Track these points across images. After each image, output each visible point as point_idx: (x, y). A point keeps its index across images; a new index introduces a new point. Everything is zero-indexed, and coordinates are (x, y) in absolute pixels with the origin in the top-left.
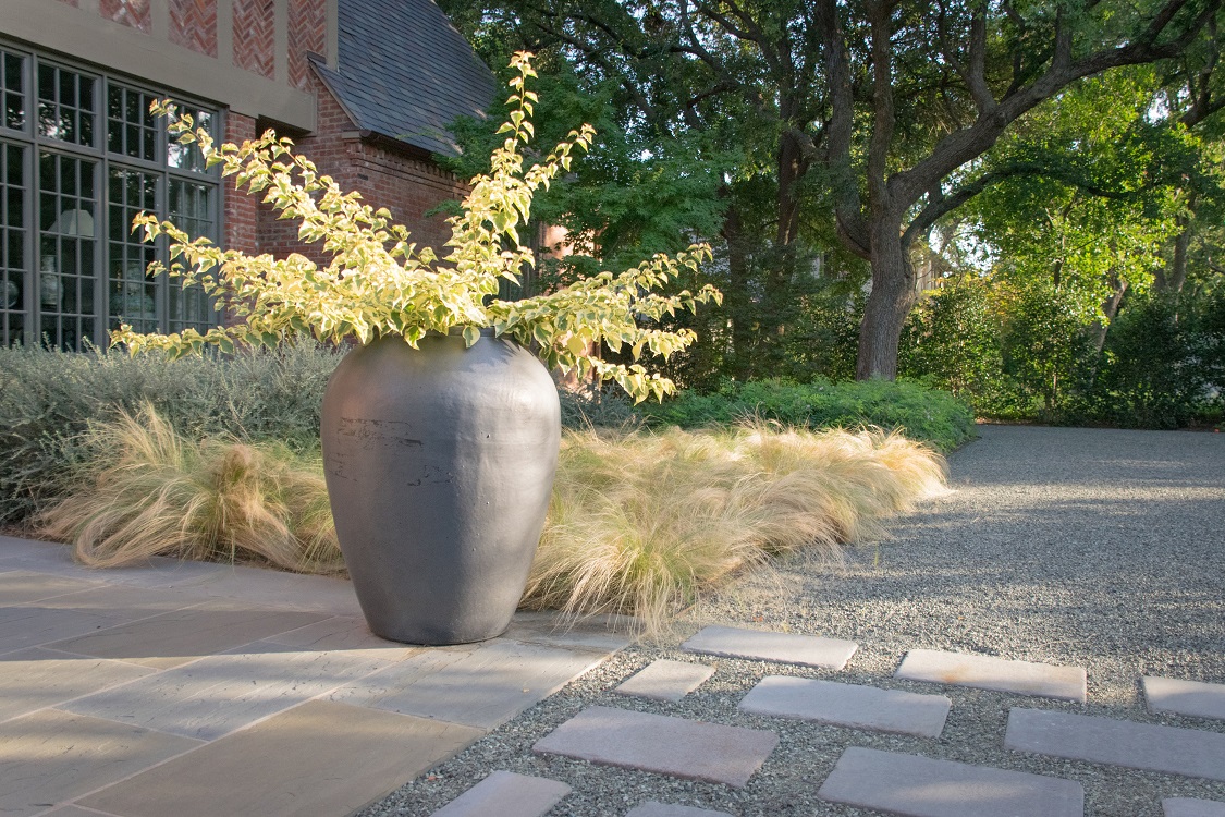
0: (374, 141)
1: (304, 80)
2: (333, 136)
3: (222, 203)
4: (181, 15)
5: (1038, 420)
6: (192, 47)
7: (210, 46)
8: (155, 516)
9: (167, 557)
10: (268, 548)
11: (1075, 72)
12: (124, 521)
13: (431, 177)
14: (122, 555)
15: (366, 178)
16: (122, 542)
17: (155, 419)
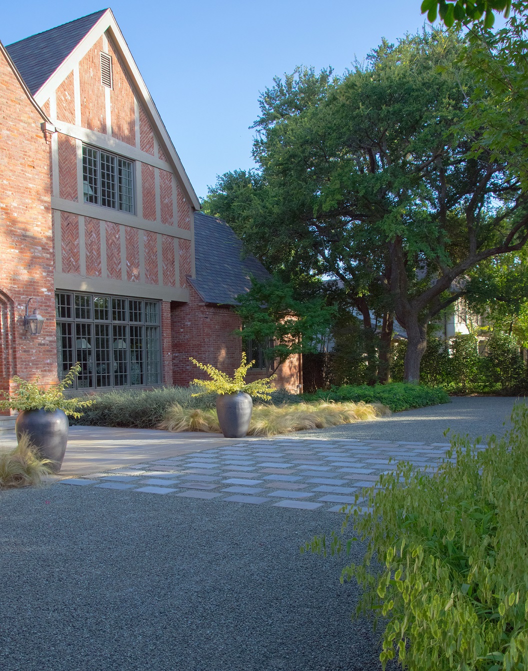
0: (210, 305)
1: (185, 285)
2: (195, 304)
3: (161, 332)
4: (148, 274)
5: (497, 394)
6: (151, 283)
7: (156, 281)
8: (183, 423)
9: (187, 431)
10: (204, 428)
11: (479, 258)
12: (177, 424)
13: (230, 313)
14: (178, 430)
15: (207, 318)
16: (178, 427)
17: (178, 405)
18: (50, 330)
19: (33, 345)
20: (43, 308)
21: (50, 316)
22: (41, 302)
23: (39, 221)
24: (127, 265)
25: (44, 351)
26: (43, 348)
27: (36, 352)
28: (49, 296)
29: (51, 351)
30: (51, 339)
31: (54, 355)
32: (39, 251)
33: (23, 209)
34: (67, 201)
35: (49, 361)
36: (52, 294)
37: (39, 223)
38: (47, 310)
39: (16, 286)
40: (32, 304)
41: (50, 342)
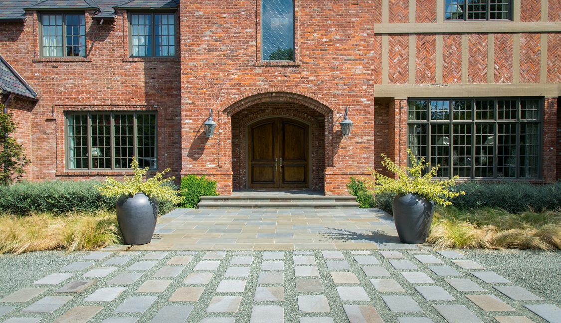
4: (525, 74)
6: (529, 82)
7: (536, 79)
18: (369, 131)
19: (350, 143)
20: (363, 114)
21: (368, 120)
22: (360, 110)
23: (361, 46)
24: (495, 68)
25: (361, 148)
26: (359, 146)
27: (353, 149)
28: (368, 104)
29: (369, 148)
30: (369, 138)
31: (371, 151)
32: (360, 70)
33: (345, 40)
34: (423, 23)
35: (365, 156)
36: (371, 103)
37: (362, 48)
38: (365, 115)
39: (336, 99)
40: (350, 112)
41: (368, 140)
